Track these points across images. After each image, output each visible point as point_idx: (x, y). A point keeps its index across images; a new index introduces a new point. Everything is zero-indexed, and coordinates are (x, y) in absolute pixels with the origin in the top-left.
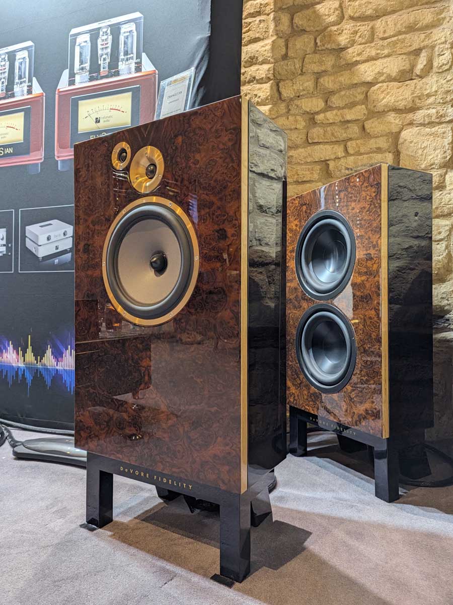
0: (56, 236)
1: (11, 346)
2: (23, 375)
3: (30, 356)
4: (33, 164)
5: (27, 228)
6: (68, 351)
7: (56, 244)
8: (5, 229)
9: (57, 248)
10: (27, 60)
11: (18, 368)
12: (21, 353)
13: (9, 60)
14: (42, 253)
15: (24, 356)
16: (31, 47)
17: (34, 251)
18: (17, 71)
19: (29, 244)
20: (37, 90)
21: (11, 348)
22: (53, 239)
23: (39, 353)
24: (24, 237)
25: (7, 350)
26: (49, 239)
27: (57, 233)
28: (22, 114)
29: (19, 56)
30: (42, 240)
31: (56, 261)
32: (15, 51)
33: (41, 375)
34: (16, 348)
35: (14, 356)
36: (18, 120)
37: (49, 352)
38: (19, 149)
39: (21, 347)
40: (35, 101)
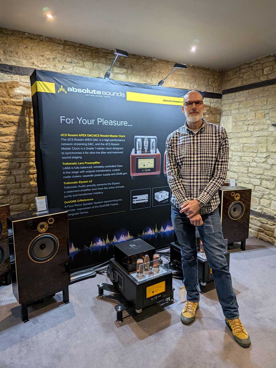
0: (164, 195)
1: (150, 229)
2: (154, 237)
3: (156, 230)
4: (157, 175)
5: (155, 193)
6: (167, 226)
7: (164, 197)
8: (148, 194)
9: (164, 198)
10: (155, 142)
11: (153, 235)
12: (153, 230)
13: (148, 140)
14: (159, 200)
15: (154, 231)
16: (156, 138)
17: (157, 200)
18: (151, 145)
19: (156, 198)
20: (158, 152)
21: (150, 230)
22: (163, 196)
23: (159, 229)
24: (154, 196)
25: (149, 231)
26: (162, 196)
27: (164, 194)
28: (153, 159)
29: (152, 140)
30: (160, 196)
31: (164, 202)
32: (150, 138)
33: (160, 235)
34: (152, 229)
35: (151, 232)
36: (152, 161)
37: (162, 228)
38: (152, 170)
39: (153, 228)
40: (158, 156)
